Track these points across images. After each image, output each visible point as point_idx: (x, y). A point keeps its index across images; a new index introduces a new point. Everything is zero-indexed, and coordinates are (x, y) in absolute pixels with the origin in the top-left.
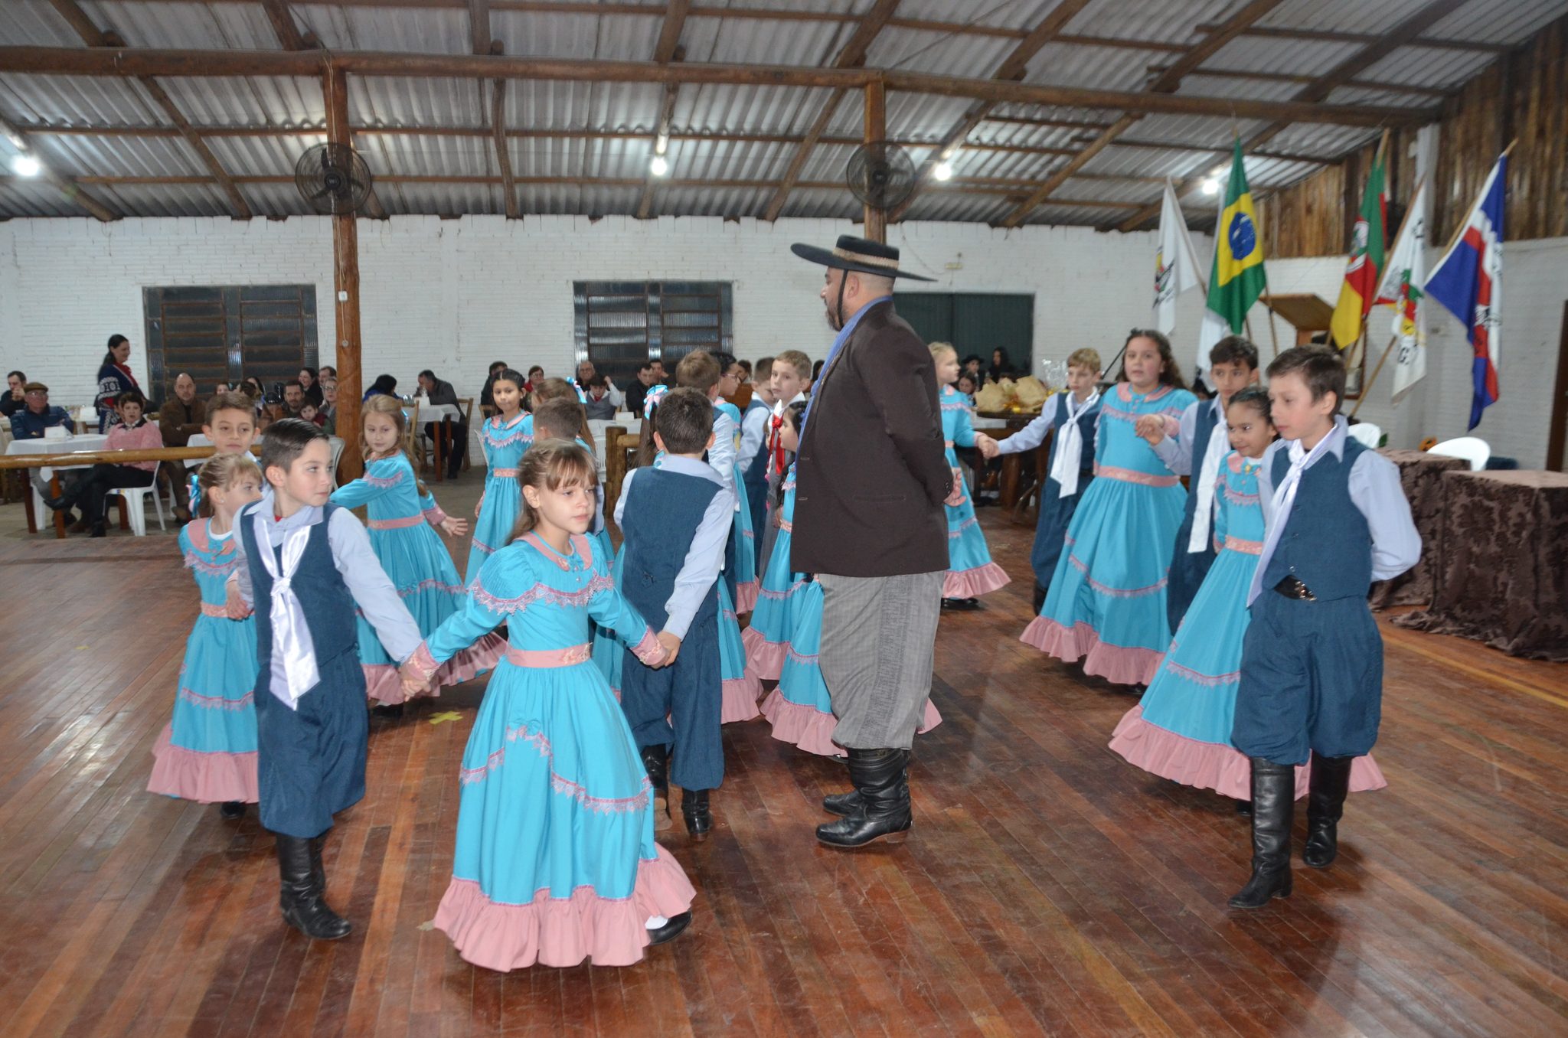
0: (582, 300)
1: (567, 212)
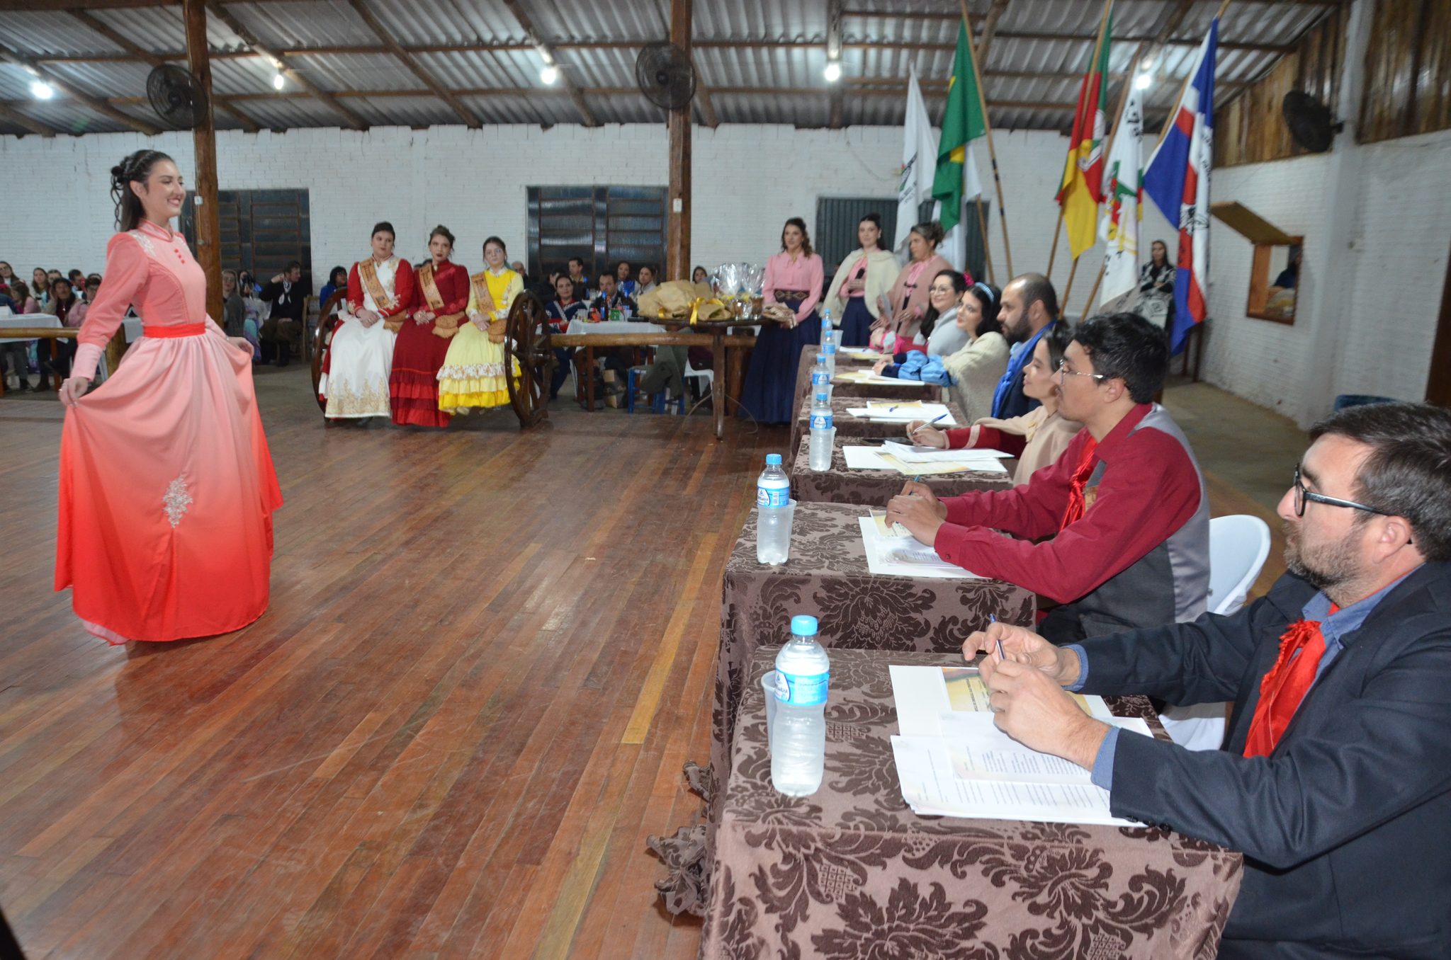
0: (535, 206)
1: (519, 121)
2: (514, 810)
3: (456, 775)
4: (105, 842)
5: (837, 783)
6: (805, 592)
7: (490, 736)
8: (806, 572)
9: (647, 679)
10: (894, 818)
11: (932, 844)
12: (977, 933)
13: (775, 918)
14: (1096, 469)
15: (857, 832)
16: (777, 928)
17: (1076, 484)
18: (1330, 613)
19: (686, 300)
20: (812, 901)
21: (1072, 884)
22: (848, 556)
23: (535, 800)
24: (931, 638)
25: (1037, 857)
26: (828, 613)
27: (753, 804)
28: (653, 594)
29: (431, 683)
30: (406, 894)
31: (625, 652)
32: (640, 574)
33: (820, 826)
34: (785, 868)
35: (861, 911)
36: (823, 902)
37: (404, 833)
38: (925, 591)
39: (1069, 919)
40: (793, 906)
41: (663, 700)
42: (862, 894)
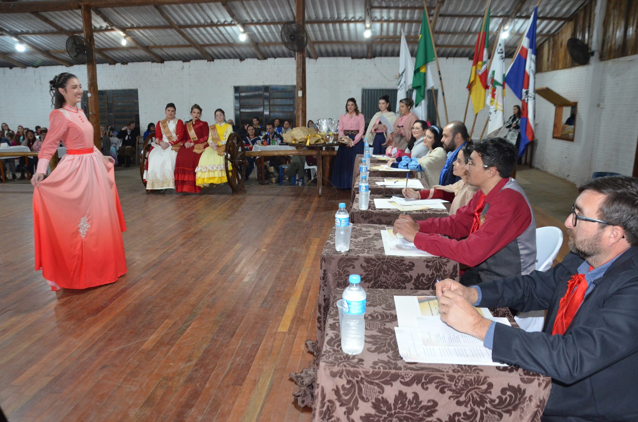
0: (237, 95)
1: (230, 58)
2: (230, 362)
3: (205, 346)
4: (50, 379)
5: (370, 348)
6: (357, 264)
7: (220, 329)
8: (357, 255)
9: (289, 303)
10: (396, 364)
11: (413, 375)
12: (434, 414)
13: (344, 409)
14: (485, 207)
15: (380, 370)
16: (345, 413)
17: (476, 214)
18: (589, 271)
19: (305, 135)
20: (360, 402)
21: (475, 392)
22: (376, 248)
23: (240, 357)
24: (413, 283)
25: (459, 380)
26: (367, 273)
27: (333, 358)
28: (291, 265)
29: (194, 306)
30: (183, 400)
31: (279, 291)
32: (286, 256)
33: (363, 368)
34: (348, 386)
35: (382, 405)
36: (365, 401)
37: (181, 373)
38: (410, 262)
39: (474, 407)
40: (352, 403)
41: (296, 312)
42: (382, 398)
